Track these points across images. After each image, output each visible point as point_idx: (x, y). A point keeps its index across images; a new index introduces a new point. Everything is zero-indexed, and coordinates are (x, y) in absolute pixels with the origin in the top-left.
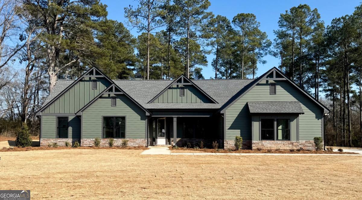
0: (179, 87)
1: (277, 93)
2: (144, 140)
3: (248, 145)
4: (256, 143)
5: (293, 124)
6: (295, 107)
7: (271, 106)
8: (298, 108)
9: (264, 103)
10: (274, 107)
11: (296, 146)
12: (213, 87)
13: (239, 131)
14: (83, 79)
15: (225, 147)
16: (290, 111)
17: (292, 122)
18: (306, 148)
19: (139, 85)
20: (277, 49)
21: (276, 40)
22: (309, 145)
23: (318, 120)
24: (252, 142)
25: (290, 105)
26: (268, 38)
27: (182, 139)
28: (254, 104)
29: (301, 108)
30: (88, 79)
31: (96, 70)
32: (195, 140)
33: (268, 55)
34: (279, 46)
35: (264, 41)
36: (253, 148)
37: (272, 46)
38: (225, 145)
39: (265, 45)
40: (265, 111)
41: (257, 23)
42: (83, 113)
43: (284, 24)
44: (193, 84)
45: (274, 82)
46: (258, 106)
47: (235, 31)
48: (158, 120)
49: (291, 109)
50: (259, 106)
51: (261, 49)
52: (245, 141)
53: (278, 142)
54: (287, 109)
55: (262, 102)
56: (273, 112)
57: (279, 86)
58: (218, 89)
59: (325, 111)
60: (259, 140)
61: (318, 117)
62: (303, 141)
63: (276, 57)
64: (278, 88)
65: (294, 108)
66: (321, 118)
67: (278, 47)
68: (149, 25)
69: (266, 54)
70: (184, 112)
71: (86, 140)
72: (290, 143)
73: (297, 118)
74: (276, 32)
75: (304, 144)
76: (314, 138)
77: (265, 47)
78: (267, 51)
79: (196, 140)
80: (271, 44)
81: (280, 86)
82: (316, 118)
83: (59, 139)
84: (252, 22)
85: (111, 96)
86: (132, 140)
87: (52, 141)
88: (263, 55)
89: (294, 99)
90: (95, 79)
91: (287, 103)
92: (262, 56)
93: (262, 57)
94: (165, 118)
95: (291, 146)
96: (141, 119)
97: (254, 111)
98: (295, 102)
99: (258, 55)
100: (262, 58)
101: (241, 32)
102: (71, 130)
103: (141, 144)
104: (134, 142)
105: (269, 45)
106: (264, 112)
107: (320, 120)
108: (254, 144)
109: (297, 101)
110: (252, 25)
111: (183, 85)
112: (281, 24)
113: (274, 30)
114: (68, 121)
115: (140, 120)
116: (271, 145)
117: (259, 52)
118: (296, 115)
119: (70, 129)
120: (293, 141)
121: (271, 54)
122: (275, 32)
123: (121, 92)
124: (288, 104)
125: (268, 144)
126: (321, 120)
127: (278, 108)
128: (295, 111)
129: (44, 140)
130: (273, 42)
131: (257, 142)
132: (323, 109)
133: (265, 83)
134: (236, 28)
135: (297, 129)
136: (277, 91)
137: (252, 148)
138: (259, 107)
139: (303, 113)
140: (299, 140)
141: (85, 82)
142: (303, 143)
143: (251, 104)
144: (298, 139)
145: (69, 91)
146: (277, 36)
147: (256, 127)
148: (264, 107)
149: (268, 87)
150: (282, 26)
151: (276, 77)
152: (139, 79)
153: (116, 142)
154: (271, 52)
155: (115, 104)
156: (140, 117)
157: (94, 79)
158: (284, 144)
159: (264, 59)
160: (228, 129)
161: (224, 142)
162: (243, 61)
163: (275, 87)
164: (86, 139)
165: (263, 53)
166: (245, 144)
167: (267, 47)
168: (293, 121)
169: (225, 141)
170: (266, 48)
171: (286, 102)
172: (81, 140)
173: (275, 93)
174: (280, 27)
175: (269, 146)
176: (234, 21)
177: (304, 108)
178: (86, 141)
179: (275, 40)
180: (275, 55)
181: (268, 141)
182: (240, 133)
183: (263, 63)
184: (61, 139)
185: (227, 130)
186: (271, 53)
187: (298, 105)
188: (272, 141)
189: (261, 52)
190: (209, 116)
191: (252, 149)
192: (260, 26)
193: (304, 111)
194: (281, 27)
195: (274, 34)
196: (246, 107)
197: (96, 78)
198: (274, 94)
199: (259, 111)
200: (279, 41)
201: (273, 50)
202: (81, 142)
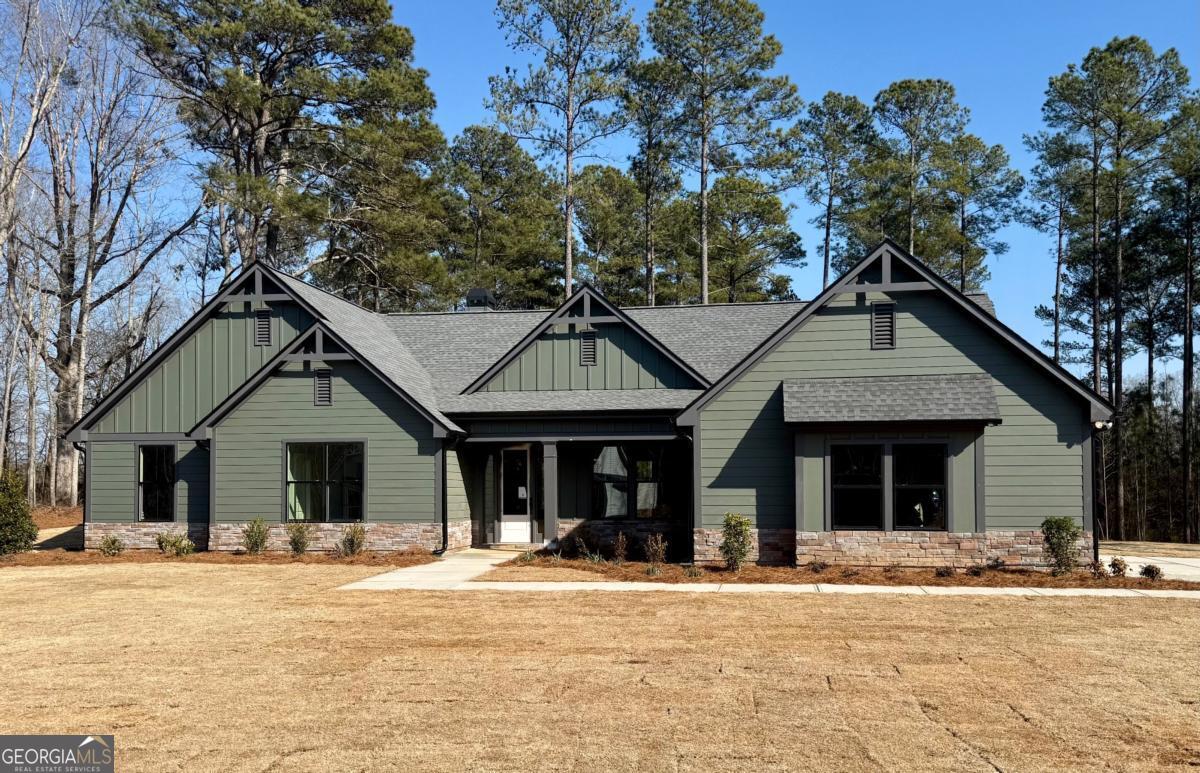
0: (577, 331)
1: (898, 343)
2: (430, 528)
3: (785, 549)
4: (809, 542)
5: (959, 467)
6: (968, 396)
7: (874, 395)
8: (981, 398)
9: (847, 380)
10: (883, 397)
11: (971, 553)
12: (722, 331)
13: (753, 492)
14: (224, 310)
15: (696, 557)
16: (946, 411)
17: (956, 455)
18: (1017, 562)
19: (465, 330)
20: (1042, 203)
21: (1039, 170)
22: (1031, 548)
23: (1069, 446)
24: (797, 538)
25: (951, 388)
26: (1012, 166)
27: (588, 523)
28: (807, 387)
29: (991, 400)
30: (241, 309)
31: (263, 275)
32: (637, 524)
33: (1013, 223)
34: (1051, 193)
35: (998, 176)
36: (802, 560)
37: (1025, 192)
38: (697, 547)
39: (1003, 189)
40: (844, 416)
41: (958, 113)
42: (218, 429)
43: (1065, 113)
44: (625, 320)
45: (886, 299)
46: (822, 394)
47: (884, 142)
48: (502, 453)
49: (951, 406)
50: (826, 394)
51: (987, 204)
52: (772, 531)
53: (900, 539)
54: (931, 406)
55: (841, 380)
56: (876, 419)
57: (908, 315)
58: (739, 337)
59: (1093, 411)
60: (825, 530)
61: (1067, 437)
62: (1007, 534)
63: (1042, 231)
64: (905, 321)
65: (962, 401)
66: (1080, 441)
67: (1045, 195)
68: (570, 129)
69: (1006, 220)
70: (580, 421)
71: (228, 529)
72: (946, 540)
73: (978, 440)
74: (1034, 142)
75: (1008, 545)
76: (1043, 520)
77: (1001, 195)
78: (1007, 211)
79: (639, 527)
80: (1021, 185)
81: (912, 313)
82: (1059, 441)
83: (147, 524)
84: (942, 109)
85: (313, 366)
86: (388, 529)
87: (124, 533)
88: (996, 225)
89: (969, 366)
90: (265, 307)
91: (937, 382)
92: (993, 226)
93: (993, 230)
94: (526, 447)
95: (950, 551)
96: (422, 451)
97: (802, 415)
98: (974, 377)
99: (980, 225)
100: (991, 235)
101: (902, 145)
102: (186, 493)
103: (420, 543)
104: (396, 535)
105: (1016, 188)
106: (841, 419)
107: (1077, 449)
108: (805, 543)
109: (982, 371)
110: (945, 119)
111: (593, 325)
112: (1052, 115)
113: (1024, 136)
114: (173, 461)
115: (416, 452)
116: (869, 550)
117: (983, 216)
118: (972, 429)
119: (181, 489)
120: (961, 535)
121: (1023, 221)
122: (1028, 142)
123: (345, 352)
124: (943, 385)
125: (857, 544)
126: (1080, 447)
127: (899, 402)
128: (968, 414)
129: (96, 527)
130: (1028, 177)
131: (815, 535)
132: (1089, 403)
133: (854, 304)
134: (889, 132)
135: (978, 485)
136: (898, 333)
137: (796, 559)
138: (826, 400)
139: (997, 422)
140: (983, 530)
141: (231, 320)
142: (1004, 540)
143: (795, 389)
144: (979, 524)
145: (177, 355)
146: (1041, 157)
147: (813, 476)
148: (844, 398)
149: (863, 321)
150: (1059, 119)
151: (893, 280)
152: (480, 309)
153: (332, 536)
154: (1022, 213)
155: (326, 397)
156: (415, 444)
157: (259, 307)
158: (925, 545)
159: (998, 237)
160: (711, 486)
161: (695, 538)
162: (912, 245)
163: (891, 318)
164: (226, 526)
165: (993, 217)
166: (777, 544)
167: (1008, 197)
168: (962, 451)
169: (700, 532)
170: (1004, 200)
171: (936, 377)
172: (212, 529)
173: (892, 344)
174: (1048, 123)
175: (864, 553)
176: (880, 109)
177: (1007, 401)
178: (227, 534)
179: (1035, 171)
180: (1038, 222)
181: (856, 534)
182: (753, 501)
183: (996, 253)
184: (150, 524)
185: (705, 491)
186: (1024, 215)
187: (981, 390)
188: (876, 534)
189: (989, 212)
190: (672, 437)
191: (798, 563)
192: (968, 120)
193: (1002, 413)
194: (1051, 126)
195: (1027, 147)
196: (778, 398)
197: (267, 303)
198: (888, 346)
199: (822, 413)
200: (1050, 173)
201: (1028, 204)
202: (212, 536)
